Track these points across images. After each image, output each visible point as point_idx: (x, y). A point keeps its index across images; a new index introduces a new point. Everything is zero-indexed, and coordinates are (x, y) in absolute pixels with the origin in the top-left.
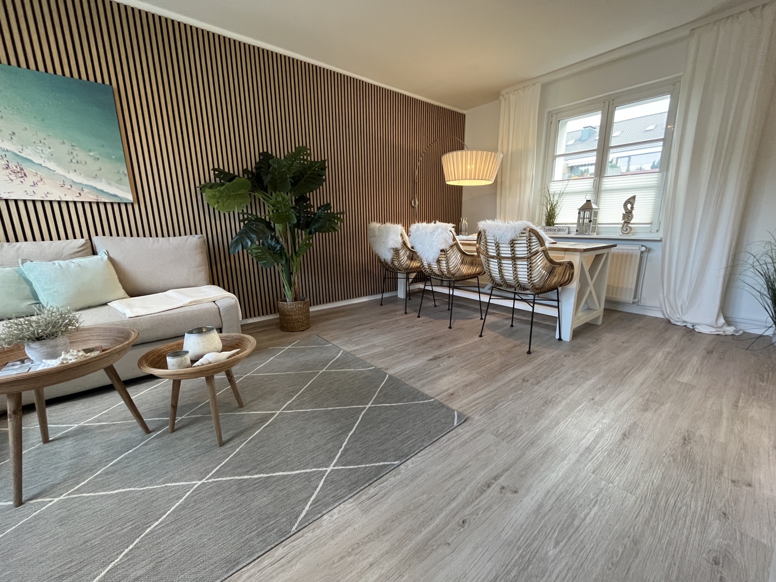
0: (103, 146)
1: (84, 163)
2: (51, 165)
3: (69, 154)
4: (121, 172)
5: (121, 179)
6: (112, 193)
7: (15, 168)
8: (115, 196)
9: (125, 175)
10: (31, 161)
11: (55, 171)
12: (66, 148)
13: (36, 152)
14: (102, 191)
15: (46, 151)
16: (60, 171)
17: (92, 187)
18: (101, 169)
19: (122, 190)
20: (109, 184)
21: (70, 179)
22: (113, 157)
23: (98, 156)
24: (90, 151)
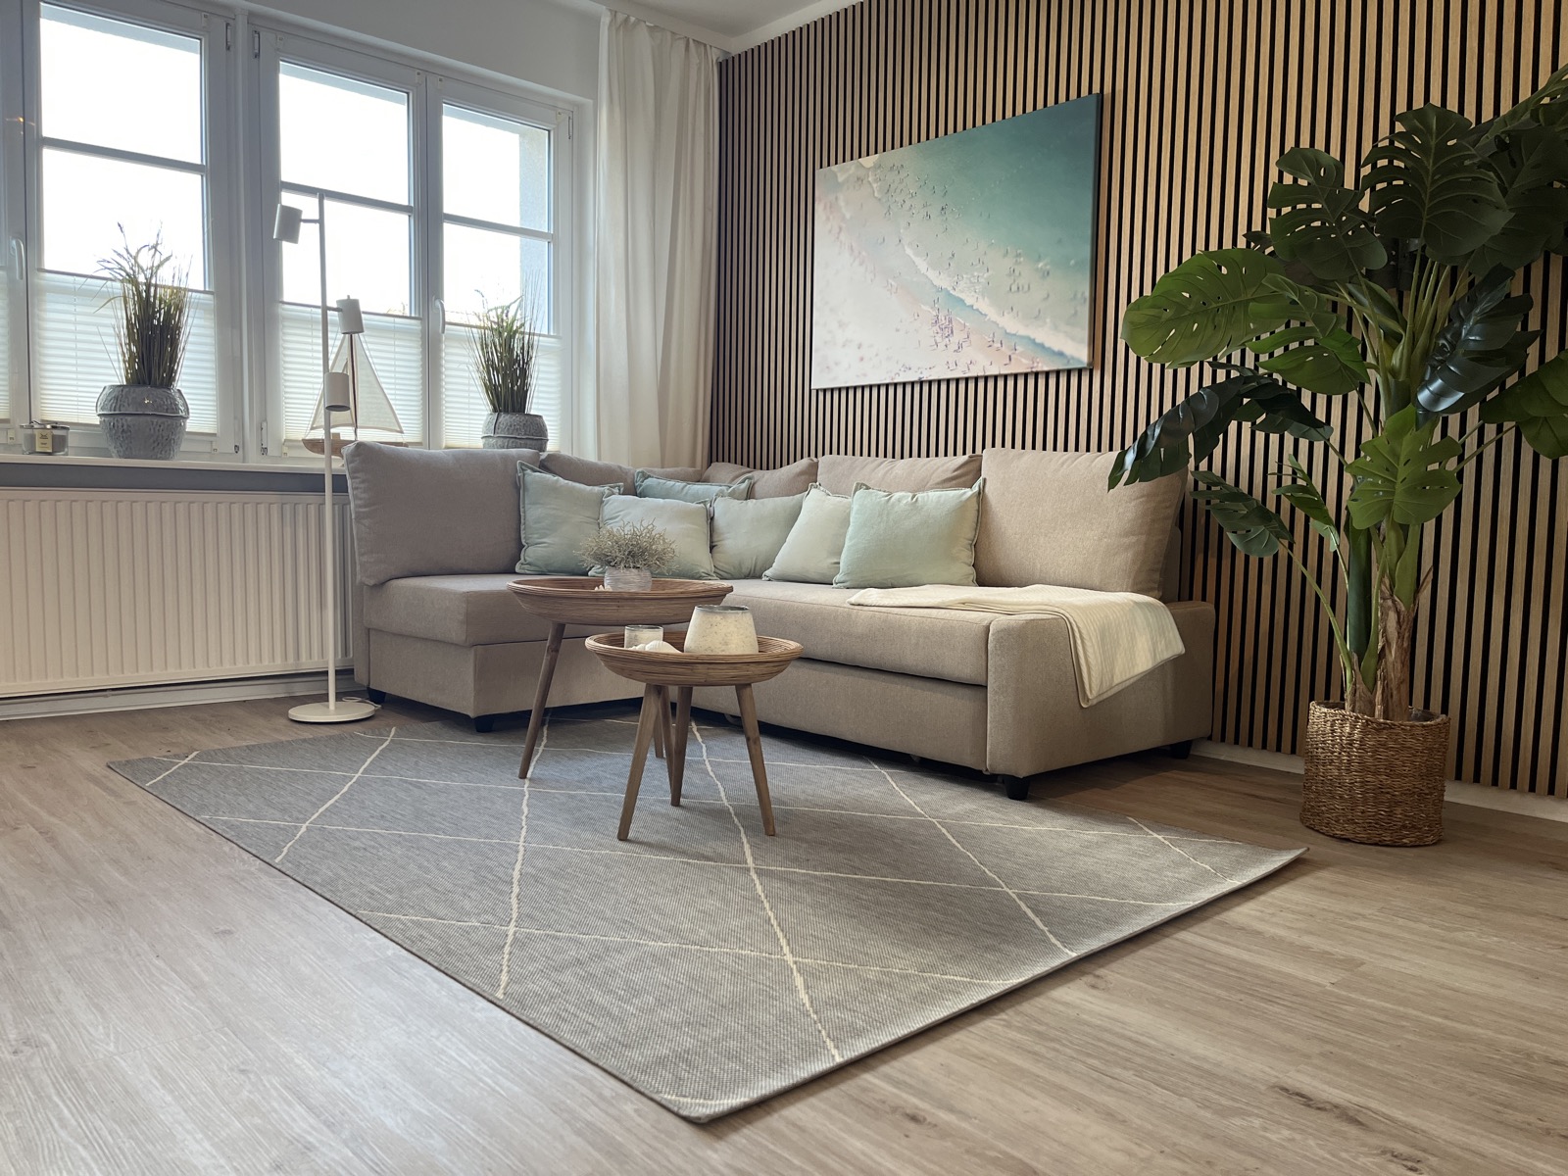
0: (1060, 241)
1: (1026, 287)
2: (983, 305)
3: (1009, 275)
4: (1079, 296)
5: (1076, 313)
6: (1056, 348)
7: (944, 322)
8: (1061, 354)
9: (1085, 300)
10: (962, 301)
11: (986, 315)
12: (1009, 262)
13: (971, 282)
14: (1042, 346)
15: (982, 277)
16: (992, 314)
17: (1029, 338)
18: (1048, 295)
19: (1073, 339)
20: (1056, 328)
21: (1002, 328)
22: (1072, 262)
23: (1048, 267)
24: (1039, 259)
